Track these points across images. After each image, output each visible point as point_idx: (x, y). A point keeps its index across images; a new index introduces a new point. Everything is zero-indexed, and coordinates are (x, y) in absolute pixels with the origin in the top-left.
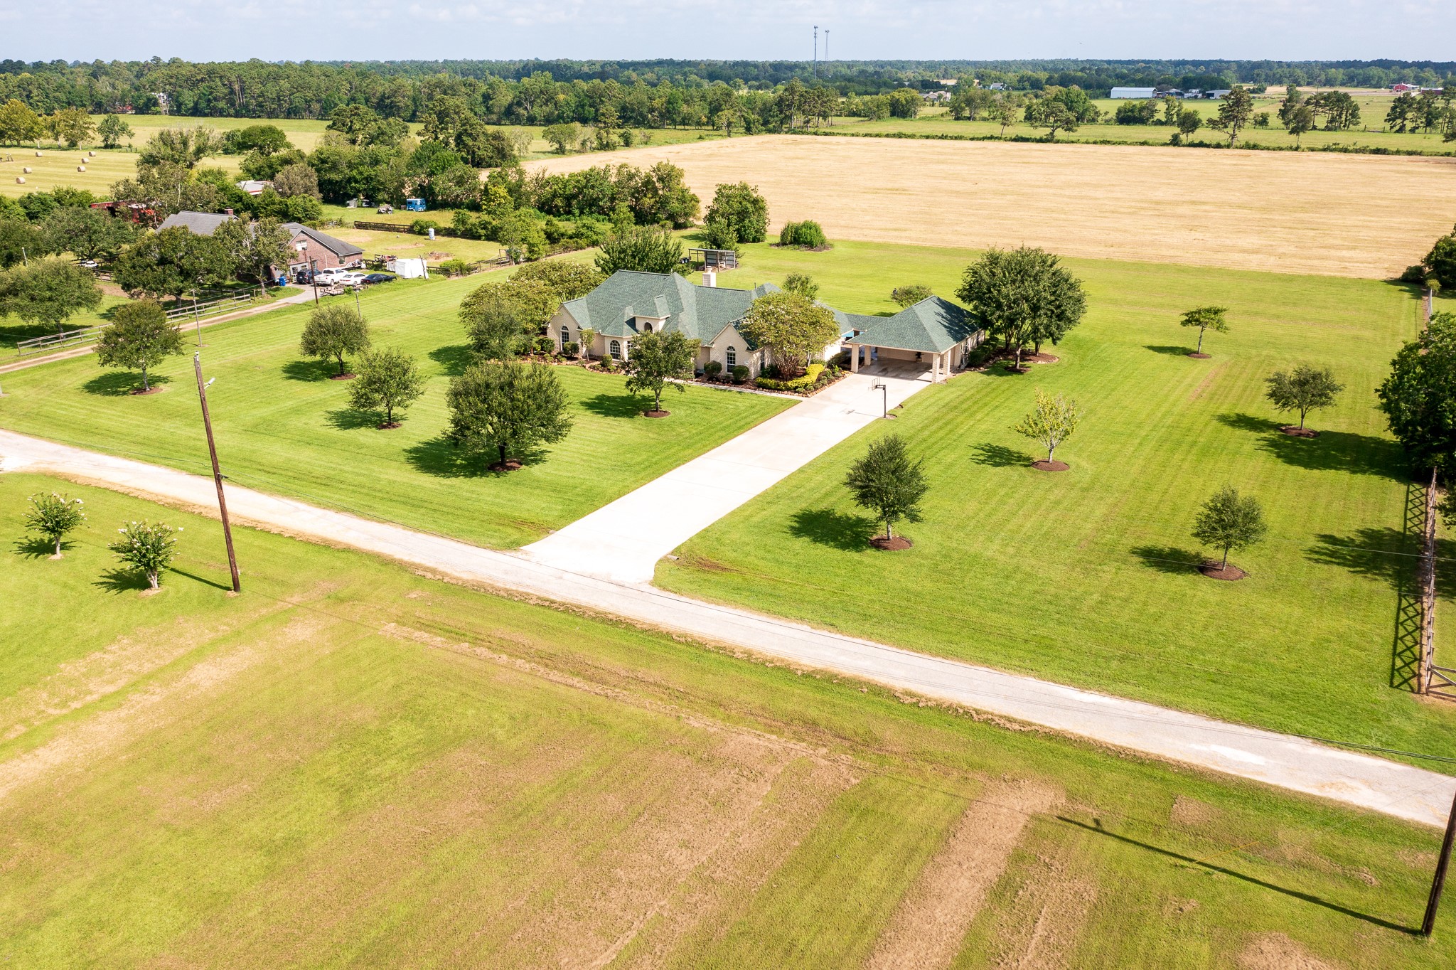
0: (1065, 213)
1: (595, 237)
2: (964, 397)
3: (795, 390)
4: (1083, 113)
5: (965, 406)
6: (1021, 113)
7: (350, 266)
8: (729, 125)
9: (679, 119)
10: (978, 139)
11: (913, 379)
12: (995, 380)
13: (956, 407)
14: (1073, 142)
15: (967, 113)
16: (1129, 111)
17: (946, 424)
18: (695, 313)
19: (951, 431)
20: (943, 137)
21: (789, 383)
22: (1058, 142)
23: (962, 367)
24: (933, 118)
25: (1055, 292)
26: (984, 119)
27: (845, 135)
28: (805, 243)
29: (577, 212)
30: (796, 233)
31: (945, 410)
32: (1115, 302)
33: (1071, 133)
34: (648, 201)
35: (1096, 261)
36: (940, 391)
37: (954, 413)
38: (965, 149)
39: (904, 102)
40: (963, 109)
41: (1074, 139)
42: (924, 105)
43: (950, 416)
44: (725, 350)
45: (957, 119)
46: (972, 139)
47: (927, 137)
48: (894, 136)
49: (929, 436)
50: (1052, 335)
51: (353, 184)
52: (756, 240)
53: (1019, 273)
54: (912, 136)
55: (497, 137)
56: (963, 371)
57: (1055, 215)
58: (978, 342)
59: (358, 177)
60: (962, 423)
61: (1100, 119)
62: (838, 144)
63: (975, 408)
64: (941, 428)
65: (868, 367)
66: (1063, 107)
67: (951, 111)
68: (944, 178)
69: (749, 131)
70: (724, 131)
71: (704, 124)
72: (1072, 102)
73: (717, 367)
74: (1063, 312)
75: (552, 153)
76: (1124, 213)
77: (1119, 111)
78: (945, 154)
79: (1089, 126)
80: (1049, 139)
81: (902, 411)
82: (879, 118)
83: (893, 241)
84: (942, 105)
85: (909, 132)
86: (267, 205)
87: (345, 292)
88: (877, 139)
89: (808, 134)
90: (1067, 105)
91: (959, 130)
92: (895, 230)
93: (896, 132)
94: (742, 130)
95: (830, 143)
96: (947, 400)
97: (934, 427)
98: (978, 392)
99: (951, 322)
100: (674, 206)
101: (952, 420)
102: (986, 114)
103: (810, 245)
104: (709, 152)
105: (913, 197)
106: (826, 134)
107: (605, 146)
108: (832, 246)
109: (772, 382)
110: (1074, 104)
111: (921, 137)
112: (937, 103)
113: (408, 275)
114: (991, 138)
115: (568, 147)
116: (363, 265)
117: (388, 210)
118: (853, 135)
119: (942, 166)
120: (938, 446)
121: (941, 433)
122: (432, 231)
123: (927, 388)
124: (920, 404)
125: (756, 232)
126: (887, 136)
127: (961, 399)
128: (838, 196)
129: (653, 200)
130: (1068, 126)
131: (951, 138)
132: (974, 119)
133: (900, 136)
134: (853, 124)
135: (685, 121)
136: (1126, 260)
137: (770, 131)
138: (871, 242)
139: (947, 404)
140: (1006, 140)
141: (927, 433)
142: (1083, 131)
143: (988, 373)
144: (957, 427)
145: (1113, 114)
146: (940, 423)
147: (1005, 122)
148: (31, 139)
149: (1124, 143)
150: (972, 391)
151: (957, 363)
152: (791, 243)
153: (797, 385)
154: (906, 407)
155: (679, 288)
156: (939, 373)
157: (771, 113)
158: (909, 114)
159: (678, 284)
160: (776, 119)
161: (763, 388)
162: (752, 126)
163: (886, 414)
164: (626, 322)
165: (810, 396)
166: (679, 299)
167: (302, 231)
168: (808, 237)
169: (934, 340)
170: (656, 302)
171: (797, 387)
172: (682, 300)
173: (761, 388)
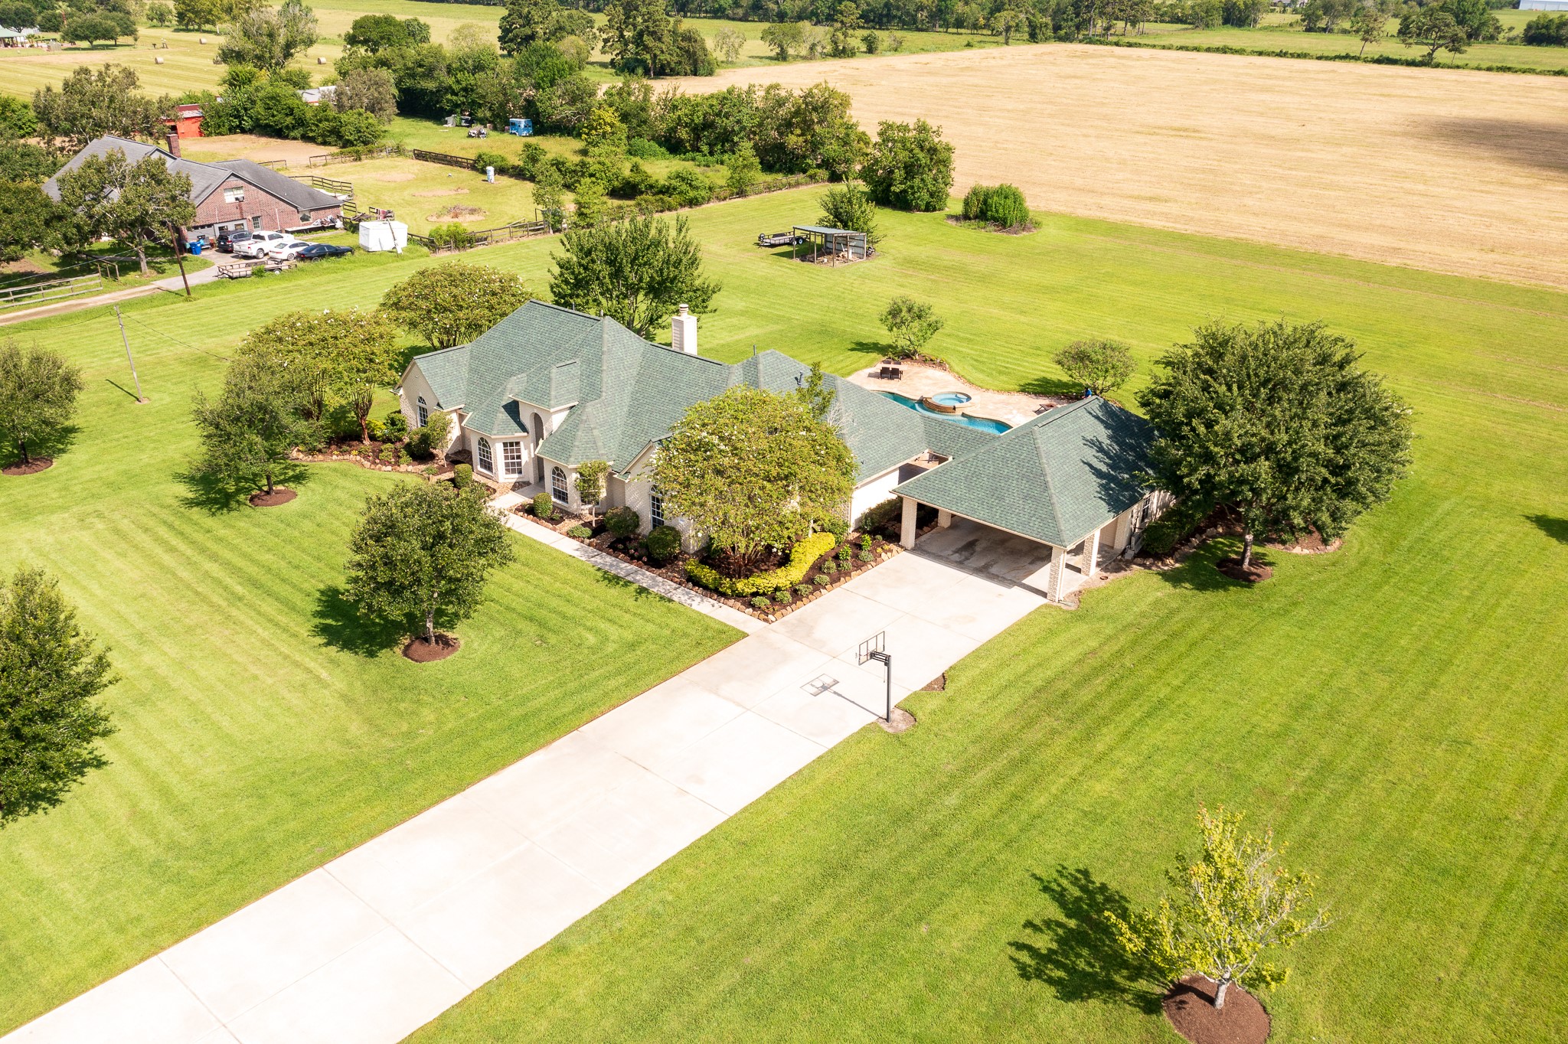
0: (1425, 183)
1: (692, 194)
3: (747, 601)
4: (1478, 28)
5: (1086, 696)
6: (1393, 25)
7: (317, 224)
8: (1008, 29)
9: (952, 20)
10: (1327, 58)
11: (1012, 583)
12: (1188, 601)
13: (1064, 698)
14: (1458, 67)
15: (1322, 24)
16: (1543, 27)
18: (627, 400)
20: (1282, 54)
21: (740, 585)
22: (1437, 66)
23: (1127, 558)
24: (1279, 28)
25: (1337, 437)
26: (1345, 32)
27: (1154, 46)
28: (995, 219)
29: (705, 149)
30: (985, 202)
32: (1481, 382)
33: (1458, 55)
34: (794, 140)
35: (1460, 281)
37: (1052, 723)
38: (1306, 71)
39: (1242, 7)
40: (1318, 18)
41: (1460, 63)
42: (1273, 11)
44: (646, 489)
45: (1309, 30)
46: (1319, 58)
47: (1260, 54)
48: (1217, 50)
50: (1320, 529)
51: (449, 96)
52: (929, 208)
53: (1264, 384)
54: (1240, 52)
55: (688, 37)
56: (1124, 567)
57: (1407, 185)
59: (455, 87)
60: (1056, 764)
61: (1501, 36)
62: (1139, 58)
63: (1107, 705)
65: (944, 531)
66: (1450, 19)
67: (1303, 20)
68: (1261, 114)
69: (1033, 37)
70: (1001, 39)
71: (981, 28)
72: (1464, 13)
73: (631, 518)
74: (1350, 482)
75: (771, 58)
76: (1520, 186)
77: (1529, 27)
78: (1277, 78)
79: (1485, 46)
80: (1426, 62)
81: (937, 700)
82: (1207, 26)
83: (1135, 220)
84: (1295, 11)
85: (1236, 45)
86: (320, 121)
87: (253, 274)
88: (1194, 54)
89: (1107, 44)
90: (1457, 16)
91: (1306, 46)
92: (1151, 199)
93: (1221, 45)
94: (1026, 36)
95: (1128, 58)
96: (1054, 667)
100: (832, 148)
101: (1036, 749)
102: (1347, 25)
103: (1002, 223)
104: (967, 64)
105: (1204, 143)
106: (1130, 45)
107: (840, 52)
108: (1037, 225)
109: (708, 575)
110: (1468, 16)
111: (1253, 53)
112: (1289, 9)
113: (374, 246)
114: (1347, 57)
115: (791, 51)
116: (339, 224)
117: (480, 133)
118: (1164, 47)
119: (1266, 97)
122: (490, 169)
123: (1029, 619)
124: (986, 679)
125: (932, 195)
126: (1208, 50)
127: (1088, 666)
128: (1097, 137)
129: (801, 139)
130: (1455, 45)
131: (1292, 56)
132: (1331, 31)
133: (1224, 50)
134: (1171, 33)
135: (959, 24)
136: (1513, 281)
137: (1061, 39)
138: (1103, 221)
140: (1366, 61)
142: (1476, 52)
143: (1174, 578)
144: (1038, 779)
145: (1519, 30)
147: (1368, 35)
148: (213, 23)
149: (1532, 71)
151: (1121, 543)
152: (976, 217)
153: (755, 590)
154: (950, 688)
155: (605, 349)
156: (1068, 566)
157: (1065, 16)
158: (1248, 21)
159: (605, 340)
160: (1070, 23)
161: (694, 585)
162: (1038, 31)
163: (892, 706)
164: (504, 407)
165: (773, 619)
166: (599, 371)
167: (233, 174)
168: (1001, 210)
169: (1059, 511)
170: (553, 375)
171: (755, 594)
172: (604, 375)
173: (690, 584)
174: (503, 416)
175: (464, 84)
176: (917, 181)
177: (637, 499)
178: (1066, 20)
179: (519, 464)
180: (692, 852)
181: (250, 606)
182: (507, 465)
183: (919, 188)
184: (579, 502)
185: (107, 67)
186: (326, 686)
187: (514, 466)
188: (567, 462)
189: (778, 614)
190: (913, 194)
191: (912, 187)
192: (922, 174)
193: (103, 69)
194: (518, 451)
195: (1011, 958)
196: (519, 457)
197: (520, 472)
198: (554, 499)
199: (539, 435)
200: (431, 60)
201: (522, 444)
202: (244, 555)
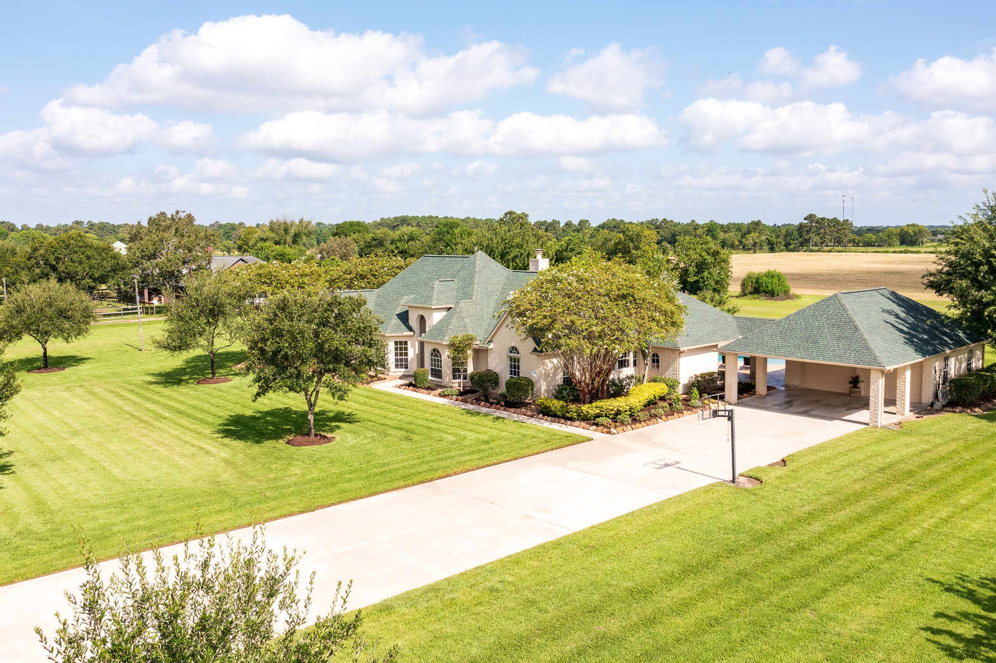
2: (933, 455)
3: (592, 421)
5: (932, 473)
8: (754, 245)
11: (832, 419)
13: (910, 474)
17: (876, 510)
18: (493, 304)
19: (884, 529)
21: (585, 408)
23: (938, 405)
28: (766, 292)
30: (757, 282)
31: (881, 478)
36: (879, 441)
37: (902, 486)
39: (912, 234)
43: (893, 492)
44: (506, 352)
48: (901, 252)
49: (821, 538)
54: (917, 252)
56: (938, 411)
58: (969, 369)
60: (920, 510)
63: (958, 479)
64: (860, 519)
65: (762, 397)
69: (772, 250)
70: (752, 251)
71: (736, 247)
73: (492, 378)
81: (780, 471)
82: (890, 245)
85: (914, 249)
88: (885, 254)
89: (823, 252)
94: (767, 250)
95: (839, 255)
96: (893, 457)
97: (841, 516)
98: (967, 448)
99: (913, 327)
101: (895, 501)
103: (771, 294)
106: (839, 252)
108: (798, 297)
109: (556, 404)
111: (926, 252)
118: (862, 252)
120: (834, 570)
121: (857, 533)
123: (857, 433)
124: (827, 460)
125: (717, 283)
126: (894, 252)
127: (926, 458)
133: (906, 252)
137: (790, 251)
139: (890, 465)
141: (817, 527)
144: (905, 518)
146: (861, 507)
150: (954, 445)
151: (927, 397)
152: (751, 293)
153: (598, 411)
154: (791, 466)
155: (477, 270)
156: (885, 412)
157: (793, 237)
158: (918, 243)
159: (477, 265)
160: (796, 241)
161: (544, 415)
162: (775, 246)
163: (737, 474)
164: (397, 315)
165: (616, 432)
166: (472, 284)
167: (241, 259)
168: (770, 286)
169: (872, 345)
170: (436, 286)
171: (598, 416)
172: (475, 286)
173: (541, 415)
174: (396, 321)
175: (401, 249)
176: (706, 274)
177: (497, 363)
178: (794, 240)
179: (406, 360)
180: (539, 552)
181: (171, 420)
182: (396, 360)
183: (707, 278)
184: (451, 376)
185: (177, 212)
186: (213, 455)
187: (402, 363)
188: (442, 340)
189: (619, 429)
190: (703, 282)
191: (703, 278)
192: (709, 269)
193: (175, 214)
194: (406, 349)
195: (928, 640)
196: (406, 354)
197: (407, 368)
198: (430, 378)
199: (423, 329)
200: (382, 235)
201: (409, 343)
202: (179, 402)
